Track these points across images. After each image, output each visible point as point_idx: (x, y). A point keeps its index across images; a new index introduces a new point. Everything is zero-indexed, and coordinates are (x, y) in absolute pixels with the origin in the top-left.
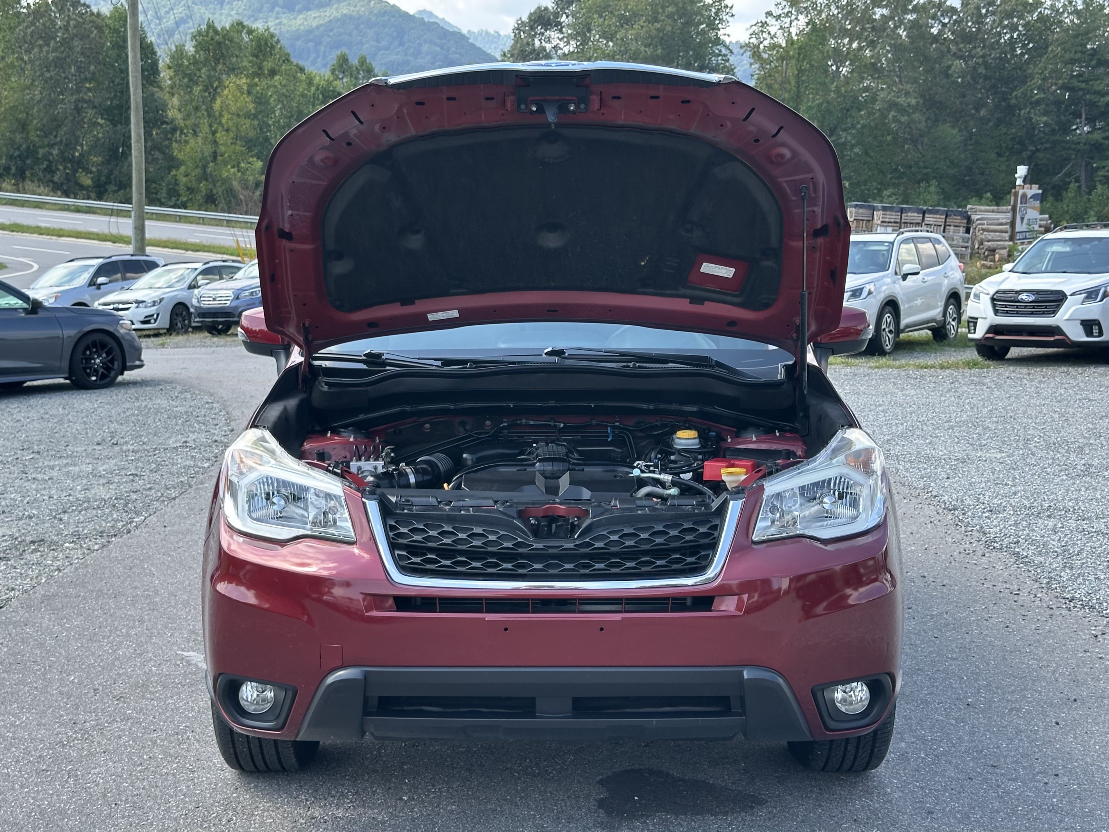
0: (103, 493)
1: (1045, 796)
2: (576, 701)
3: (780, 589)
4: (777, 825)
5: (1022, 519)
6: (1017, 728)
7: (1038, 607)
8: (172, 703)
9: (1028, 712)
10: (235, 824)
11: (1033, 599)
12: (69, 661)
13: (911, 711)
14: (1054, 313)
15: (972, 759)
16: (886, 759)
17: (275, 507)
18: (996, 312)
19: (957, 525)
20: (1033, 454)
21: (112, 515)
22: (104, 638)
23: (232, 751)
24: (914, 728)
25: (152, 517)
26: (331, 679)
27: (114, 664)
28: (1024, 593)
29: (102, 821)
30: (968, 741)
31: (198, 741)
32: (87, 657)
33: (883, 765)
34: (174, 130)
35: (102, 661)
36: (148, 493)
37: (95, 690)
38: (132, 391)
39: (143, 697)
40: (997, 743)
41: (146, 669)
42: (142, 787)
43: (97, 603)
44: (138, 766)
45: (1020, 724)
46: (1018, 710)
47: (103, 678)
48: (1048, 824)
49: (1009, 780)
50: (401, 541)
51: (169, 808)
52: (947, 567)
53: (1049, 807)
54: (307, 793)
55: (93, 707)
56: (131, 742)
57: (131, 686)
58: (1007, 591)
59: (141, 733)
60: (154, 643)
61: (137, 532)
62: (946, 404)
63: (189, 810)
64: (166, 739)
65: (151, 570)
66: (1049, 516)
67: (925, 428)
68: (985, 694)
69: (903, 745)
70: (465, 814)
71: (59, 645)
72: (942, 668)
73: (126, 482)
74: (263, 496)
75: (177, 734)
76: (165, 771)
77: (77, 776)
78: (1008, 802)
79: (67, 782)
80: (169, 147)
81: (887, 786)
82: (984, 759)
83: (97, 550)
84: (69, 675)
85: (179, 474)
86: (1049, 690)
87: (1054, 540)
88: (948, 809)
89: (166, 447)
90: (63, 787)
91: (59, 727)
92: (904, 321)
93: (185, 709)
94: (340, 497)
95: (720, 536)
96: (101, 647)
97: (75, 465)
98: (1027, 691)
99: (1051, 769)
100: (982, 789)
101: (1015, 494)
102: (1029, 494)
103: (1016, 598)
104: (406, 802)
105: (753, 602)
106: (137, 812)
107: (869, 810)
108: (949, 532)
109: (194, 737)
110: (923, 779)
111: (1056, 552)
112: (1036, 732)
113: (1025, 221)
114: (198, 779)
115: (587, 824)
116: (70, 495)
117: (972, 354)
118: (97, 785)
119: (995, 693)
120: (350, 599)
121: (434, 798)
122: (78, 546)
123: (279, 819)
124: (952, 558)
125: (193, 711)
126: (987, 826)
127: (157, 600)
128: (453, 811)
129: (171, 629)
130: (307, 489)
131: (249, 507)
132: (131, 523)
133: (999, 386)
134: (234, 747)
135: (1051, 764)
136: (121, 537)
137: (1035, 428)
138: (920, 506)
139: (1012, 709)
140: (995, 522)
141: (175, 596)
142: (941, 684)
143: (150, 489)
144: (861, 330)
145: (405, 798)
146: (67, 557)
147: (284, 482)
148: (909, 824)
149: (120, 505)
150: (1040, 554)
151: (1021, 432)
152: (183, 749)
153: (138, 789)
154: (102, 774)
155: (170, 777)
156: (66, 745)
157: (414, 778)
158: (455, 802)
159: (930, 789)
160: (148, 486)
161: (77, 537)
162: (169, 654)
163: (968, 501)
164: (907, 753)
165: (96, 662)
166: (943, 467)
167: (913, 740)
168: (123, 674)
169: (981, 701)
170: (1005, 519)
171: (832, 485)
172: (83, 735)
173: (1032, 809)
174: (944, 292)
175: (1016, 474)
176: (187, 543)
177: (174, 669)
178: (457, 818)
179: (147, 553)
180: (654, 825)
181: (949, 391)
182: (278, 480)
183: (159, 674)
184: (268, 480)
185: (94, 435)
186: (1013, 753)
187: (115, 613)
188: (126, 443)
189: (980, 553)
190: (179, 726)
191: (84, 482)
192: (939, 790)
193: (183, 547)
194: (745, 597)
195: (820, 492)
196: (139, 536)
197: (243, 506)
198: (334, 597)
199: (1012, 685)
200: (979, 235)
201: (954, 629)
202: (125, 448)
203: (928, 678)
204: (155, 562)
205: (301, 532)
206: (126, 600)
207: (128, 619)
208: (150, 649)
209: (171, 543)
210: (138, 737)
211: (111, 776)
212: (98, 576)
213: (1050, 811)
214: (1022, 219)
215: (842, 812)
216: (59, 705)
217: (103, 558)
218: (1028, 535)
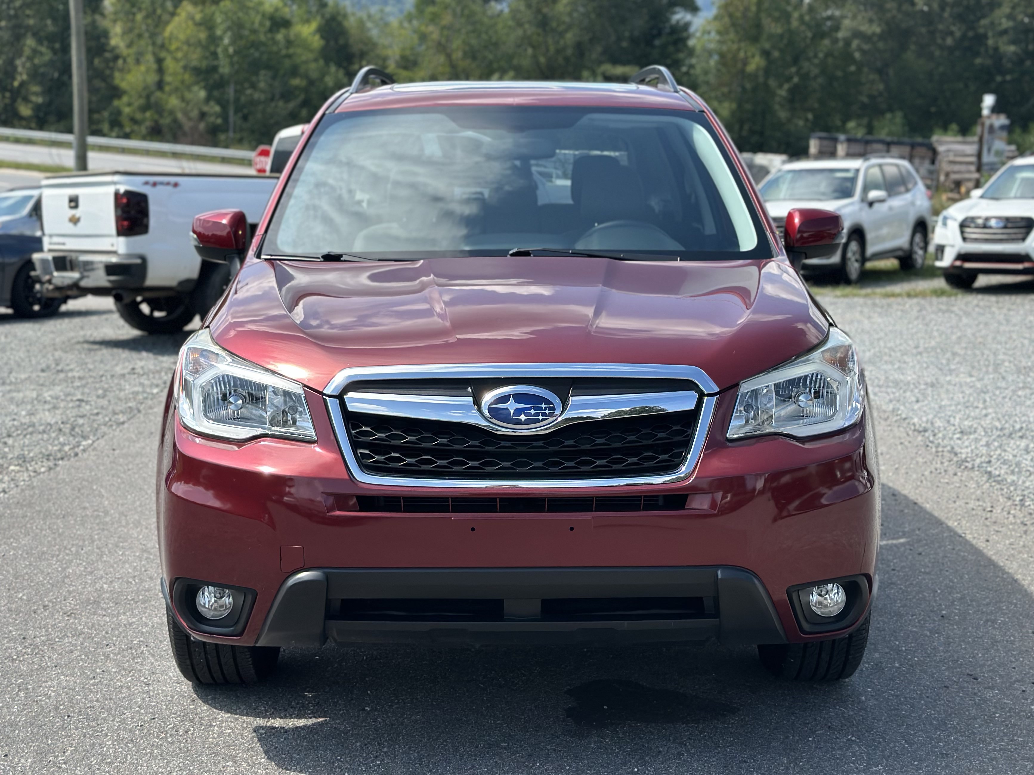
0: (48, 417)
1: (1023, 703)
2: (545, 603)
3: (754, 489)
4: (750, 732)
5: (994, 440)
6: (992, 638)
7: (1011, 524)
8: (125, 619)
9: (1004, 623)
10: (192, 734)
11: (1006, 516)
12: (16, 579)
13: (884, 623)
14: (1024, 239)
15: (948, 669)
16: (859, 668)
17: (232, 407)
18: (964, 239)
19: (927, 446)
20: (1004, 378)
21: (58, 439)
22: (53, 557)
23: (188, 662)
24: (887, 639)
25: (100, 441)
26: (292, 581)
27: (64, 581)
28: (998, 510)
29: (55, 732)
30: (943, 651)
31: (153, 656)
32: (36, 575)
33: (856, 674)
34: (116, 58)
35: (51, 578)
36: (96, 418)
37: (45, 606)
38: (77, 321)
39: (95, 613)
40: (973, 653)
41: (98, 586)
42: (95, 699)
43: (45, 523)
44: (91, 679)
45: (995, 635)
46: (994, 622)
47: (53, 595)
48: (1027, 729)
49: (985, 688)
50: (363, 439)
51: (124, 719)
52: (919, 486)
53: (1027, 714)
54: (267, 704)
55: (43, 623)
56: (83, 657)
57: (82, 603)
58: (980, 508)
59: (93, 647)
60: (105, 561)
61: (85, 455)
62: (914, 330)
63: (145, 721)
64: (119, 653)
65: (100, 491)
66: (1021, 437)
67: (893, 354)
68: (960, 606)
69: (877, 655)
70: (430, 723)
71: (7, 564)
72: (914, 582)
73: (73, 407)
74: (220, 396)
75: (131, 648)
76: (119, 684)
77: (27, 689)
78: (985, 710)
79: (17, 695)
80: (111, 76)
81: (861, 694)
82: (960, 668)
83: (44, 473)
84: (17, 592)
85: (127, 400)
86: (1025, 602)
87: (1026, 460)
88: (923, 716)
89: (112, 373)
90: (14, 700)
91: (8, 642)
92: (870, 250)
93: (138, 625)
94: (300, 395)
95: (693, 434)
96: (50, 565)
97: (19, 391)
98: (1002, 603)
99: (1029, 678)
100: (959, 696)
101: (986, 415)
102: (1000, 416)
103: (989, 515)
104: (368, 713)
105: (726, 503)
106: (91, 724)
107: (844, 717)
108: (920, 452)
109: (149, 651)
110: (898, 687)
111: (1029, 471)
112: (1012, 643)
113: (993, 152)
114: (154, 692)
115: (556, 732)
116: (14, 420)
117: (940, 283)
118: (49, 697)
119: (969, 605)
120: (312, 501)
121: (397, 708)
122: (24, 469)
123: (238, 729)
124: (923, 478)
125: (146, 626)
126: (964, 732)
127: (107, 519)
128: (417, 720)
129: (123, 548)
130: (265, 388)
131: (205, 406)
132: (78, 446)
133: (967, 314)
134: (191, 658)
135: (1028, 673)
136: (69, 460)
137: (1005, 354)
138: (889, 428)
139: (987, 621)
140: (967, 443)
141: (126, 516)
142: (914, 597)
143: (97, 414)
144: (835, 234)
145: (368, 709)
146: (12, 480)
147: (241, 380)
148: (885, 731)
149: (67, 428)
150: (1013, 472)
151: (991, 358)
152: (137, 663)
153: (92, 701)
154: (54, 687)
155: (125, 690)
156: (16, 660)
157: (376, 690)
158: (419, 712)
159: (906, 698)
160: (96, 411)
161: (23, 460)
162: (121, 572)
163: (938, 423)
164: (881, 662)
165: (45, 579)
166: (912, 391)
167: (887, 650)
168: (74, 591)
169: (955, 613)
170: (976, 440)
171: (808, 383)
172: (33, 650)
173: (1010, 716)
174: (912, 219)
175: (987, 397)
176: (138, 465)
177: (126, 586)
178: (421, 727)
179: (96, 475)
180: (624, 733)
181: (917, 318)
182: (234, 378)
183: (111, 591)
184: (224, 379)
185: (38, 363)
186: (989, 662)
187: (63, 532)
188: (71, 370)
189: (951, 472)
190: (132, 641)
191: (29, 407)
192: (914, 698)
193: (132, 469)
194: (719, 495)
195: (795, 390)
196: (87, 459)
197: (199, 406)
198: (294, 498)
199: (987, 597)
200: (946, 167)
201: (927, 545)
202: (70, 374)
203: (901, 592)
204: (104, 484)
205: (259, 431)
206: (75, 520)
207: (77, 538)
208: (100, 567)
209: (121, 465)
210: (90, 652)
211: (63, 689)
212: (45, 497)
213: (1029, 718)
214: (989, 150)
215: (815, 719)
216: (8, 621)
217: (51, 480)
218: (1000, 455)
